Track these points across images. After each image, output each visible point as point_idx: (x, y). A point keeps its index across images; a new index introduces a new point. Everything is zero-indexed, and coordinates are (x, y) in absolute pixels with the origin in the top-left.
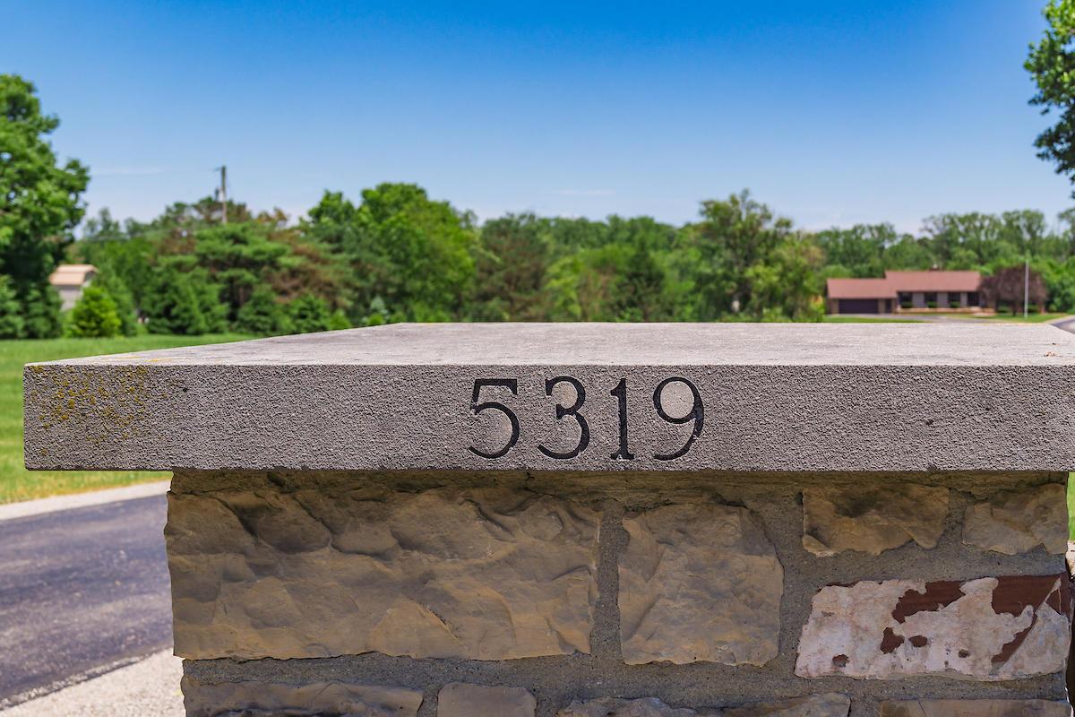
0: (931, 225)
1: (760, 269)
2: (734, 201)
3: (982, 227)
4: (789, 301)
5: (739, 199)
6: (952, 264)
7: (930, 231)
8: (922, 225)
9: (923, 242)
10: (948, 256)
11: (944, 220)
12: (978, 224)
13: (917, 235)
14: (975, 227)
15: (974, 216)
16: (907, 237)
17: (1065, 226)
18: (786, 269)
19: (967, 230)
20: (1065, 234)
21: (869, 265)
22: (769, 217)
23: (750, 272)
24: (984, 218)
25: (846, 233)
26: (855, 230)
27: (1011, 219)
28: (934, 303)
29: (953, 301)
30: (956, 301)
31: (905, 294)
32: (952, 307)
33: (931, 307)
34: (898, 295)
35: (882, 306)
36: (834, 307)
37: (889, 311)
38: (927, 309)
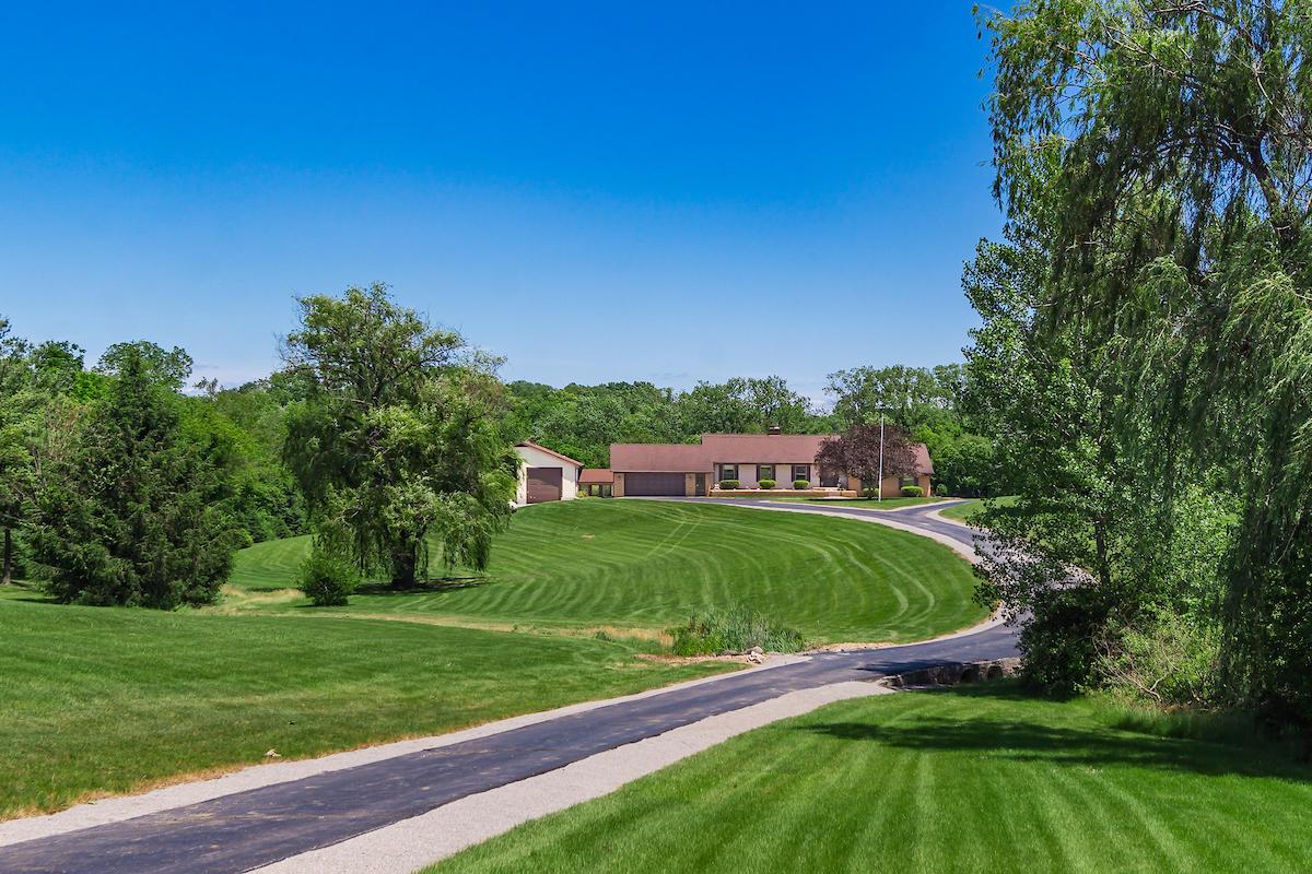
0: (839, 383)
2: (355, 299)
3: (908, 386)
7: (839, 391)
11: (857, 375)
12: (902, 380)
14: (898, 386)
15: (898, 370)
24: (910, 373)
27: (945, 375)
28: (771, 481)
29: (799, 477)
30: (802, 478)
31: (727, 467)
32: (797, 487)
33: (764, 486)
34: (717, 468)
35: (691, 485)
36: (619, 487)
37: (701, 492)
38: (758, 490)
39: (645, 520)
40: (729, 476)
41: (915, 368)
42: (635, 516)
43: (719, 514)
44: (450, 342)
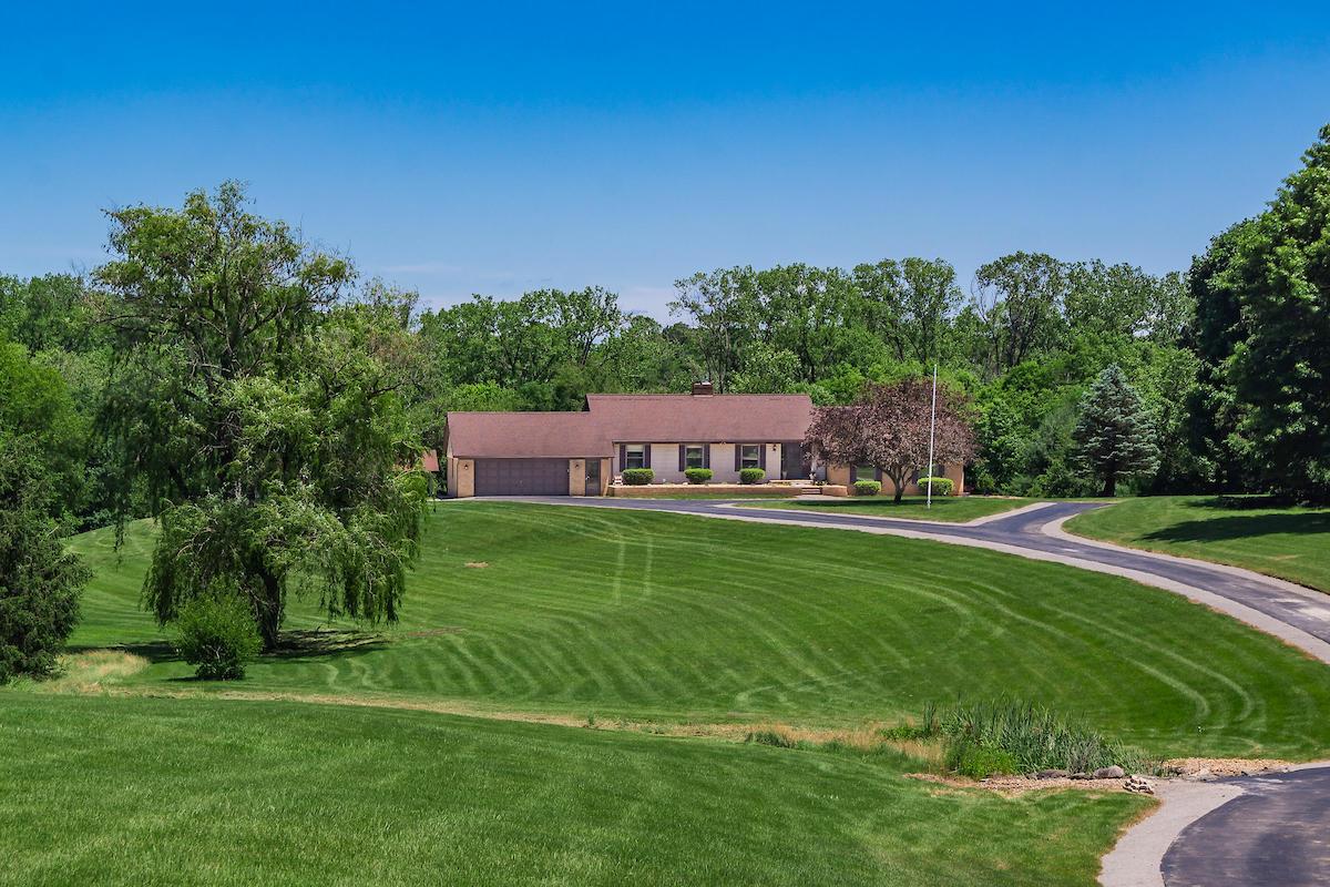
0: (694, 293)
1: (264, 384)
2: (198, 211)
3: (811, 299)
4: (333, 468)
5: (214, 207)
6: (742, 380)
7: (694, 307)
8: (675, 295)
9: (676, 333)
10: (733, 363)
11: (724, 280)
12: (801, 289)
13: (665, 320)
14: (795, 296)
15: (795, 273)
16: (643, 322)
17: (993, 297)
18: (331, 387)
19: (777, 306)
20: (994, 314)
21: (556, 382)
22: (289, 253)
23: (238, 390)
24: (815, 276)
25: (506, 309)
26: (527, 304)
27: (874, 279)
28: (702, 470)
29: (747, 464)
30: (754, 463)
31: (631, 448)
32: (746, 479)
33: (693, 479)
34: (618, 448)
35: (578, 478)
36: (464, 479)
37: (594, 488)
38: (685, 485)
39: (554, 538)
40: (636, 464)
41: (822, 268)
42: (534, 531)
43: (674, 529)
44: (338, 274)
